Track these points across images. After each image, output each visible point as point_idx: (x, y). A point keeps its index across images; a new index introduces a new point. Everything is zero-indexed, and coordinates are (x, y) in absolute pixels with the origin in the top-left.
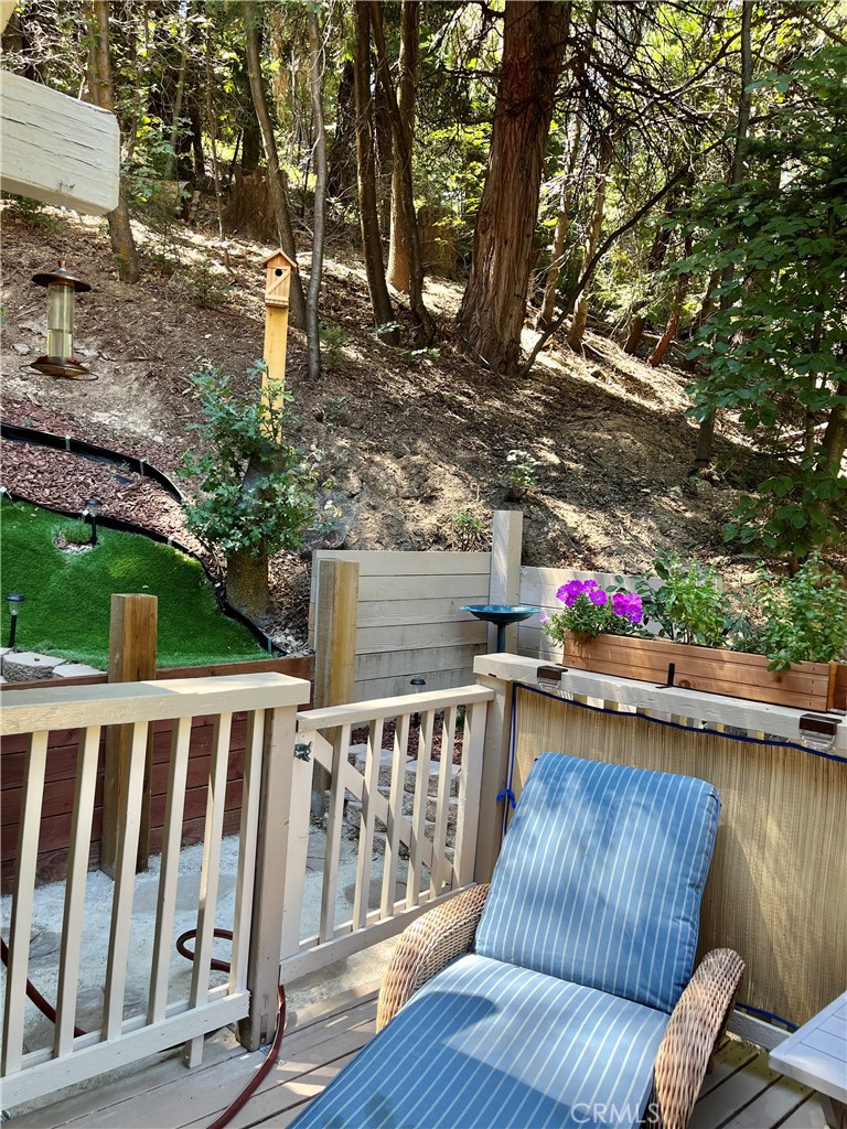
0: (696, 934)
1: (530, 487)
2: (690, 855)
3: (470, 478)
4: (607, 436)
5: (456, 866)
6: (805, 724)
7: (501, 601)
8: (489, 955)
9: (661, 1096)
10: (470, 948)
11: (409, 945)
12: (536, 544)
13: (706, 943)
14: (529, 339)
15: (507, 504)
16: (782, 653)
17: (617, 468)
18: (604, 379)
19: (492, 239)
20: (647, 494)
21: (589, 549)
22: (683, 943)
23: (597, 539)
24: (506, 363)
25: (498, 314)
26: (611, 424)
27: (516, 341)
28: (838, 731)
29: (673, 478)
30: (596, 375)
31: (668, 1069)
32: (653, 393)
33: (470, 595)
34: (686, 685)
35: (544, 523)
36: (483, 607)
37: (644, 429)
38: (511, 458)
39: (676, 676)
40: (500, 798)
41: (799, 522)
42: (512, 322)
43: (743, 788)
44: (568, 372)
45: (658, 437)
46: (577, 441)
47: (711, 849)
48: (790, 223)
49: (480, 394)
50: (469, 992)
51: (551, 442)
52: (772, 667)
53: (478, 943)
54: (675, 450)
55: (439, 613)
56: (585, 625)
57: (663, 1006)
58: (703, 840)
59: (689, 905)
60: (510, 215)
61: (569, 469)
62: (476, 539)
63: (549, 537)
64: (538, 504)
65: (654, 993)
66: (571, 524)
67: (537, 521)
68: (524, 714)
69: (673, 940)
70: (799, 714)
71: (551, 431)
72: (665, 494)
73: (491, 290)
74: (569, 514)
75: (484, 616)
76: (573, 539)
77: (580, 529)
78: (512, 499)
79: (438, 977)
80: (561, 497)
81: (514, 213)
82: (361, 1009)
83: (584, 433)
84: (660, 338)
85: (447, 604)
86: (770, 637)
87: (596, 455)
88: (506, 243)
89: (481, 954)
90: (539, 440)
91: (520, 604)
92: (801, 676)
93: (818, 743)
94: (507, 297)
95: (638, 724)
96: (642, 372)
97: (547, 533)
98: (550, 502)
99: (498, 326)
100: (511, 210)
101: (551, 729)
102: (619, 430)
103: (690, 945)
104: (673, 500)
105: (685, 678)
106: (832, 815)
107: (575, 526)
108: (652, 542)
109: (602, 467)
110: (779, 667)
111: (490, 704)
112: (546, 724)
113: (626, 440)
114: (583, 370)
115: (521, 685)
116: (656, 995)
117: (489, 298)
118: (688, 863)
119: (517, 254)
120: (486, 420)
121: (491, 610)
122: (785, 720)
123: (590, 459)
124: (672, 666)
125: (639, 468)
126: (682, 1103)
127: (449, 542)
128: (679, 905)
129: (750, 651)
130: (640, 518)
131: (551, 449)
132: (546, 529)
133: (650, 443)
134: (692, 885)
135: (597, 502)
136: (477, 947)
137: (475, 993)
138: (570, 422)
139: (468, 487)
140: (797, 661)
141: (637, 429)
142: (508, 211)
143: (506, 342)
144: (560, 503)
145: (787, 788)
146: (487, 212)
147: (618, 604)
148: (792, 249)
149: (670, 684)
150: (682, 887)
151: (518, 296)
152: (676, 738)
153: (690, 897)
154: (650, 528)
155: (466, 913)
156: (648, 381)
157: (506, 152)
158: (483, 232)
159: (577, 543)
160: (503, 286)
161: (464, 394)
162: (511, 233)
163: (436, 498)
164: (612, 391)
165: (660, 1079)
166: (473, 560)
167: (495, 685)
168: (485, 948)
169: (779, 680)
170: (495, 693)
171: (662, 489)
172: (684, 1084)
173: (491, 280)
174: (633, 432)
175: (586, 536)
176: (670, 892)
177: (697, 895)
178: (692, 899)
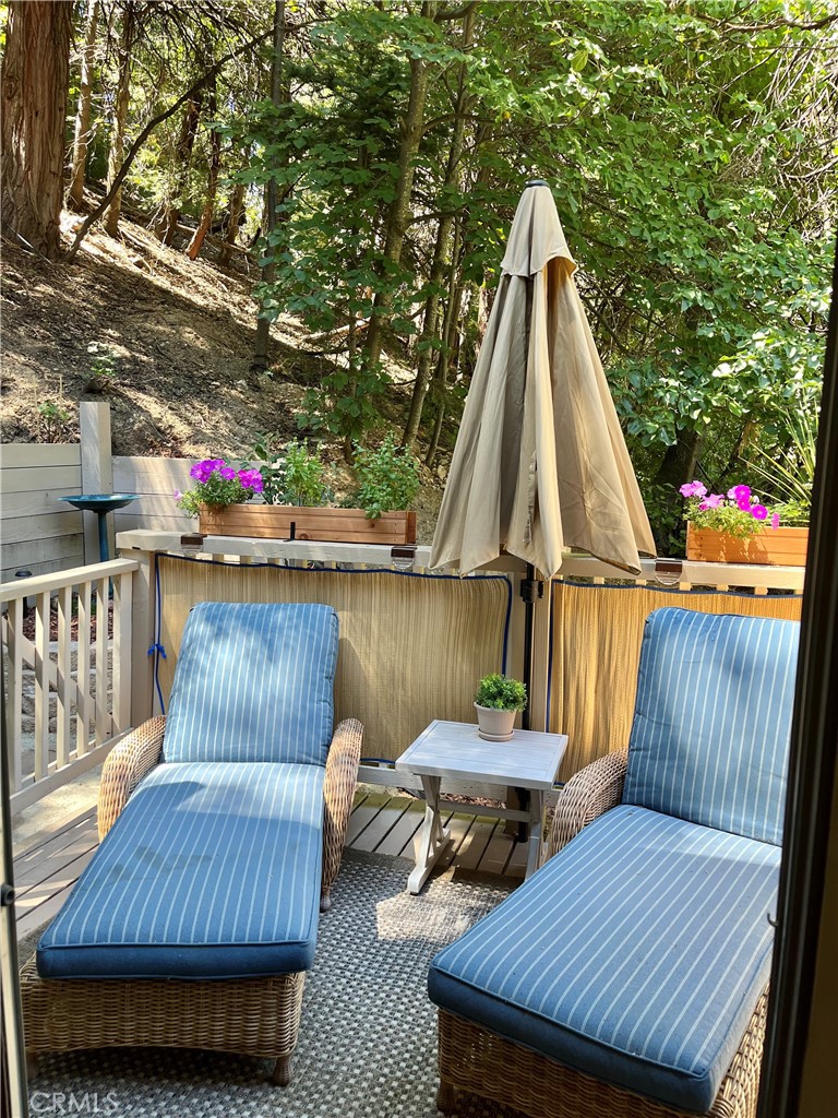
0: (332, 711)
1: (109, 376)
2: (323, 657)
3: (43, 368)
4: (168, 330)
5: (116, 716)
6: (395, 553)
7: (95, 489)
8: (177, 761)
9: (331, 808)
10: (160, 760)
11: (118, 762)
12: (123, 435)
13: (338, 718)
14: (68, 221)
15: (88, 395)
16: (375, 505)
17: (185, 361)
18: (147, 269)
19: (20, 108)
20: (217, 387)
21: (175, 439)
22: (325, 717)
23: (181, 429)
24: (46, 245)
25: (34, 191)
26: (172, 318)
27: (56, 222)
28: (416, 554)
29: (237, 372)
30: (139, 265)
31: (333, 788)
32: (196, 288)
33: (64, 485)
34: (305, 538)
35: (129, 415)
36: (79, 497)
37: (203, 325)
38: (92, 349)
39: (296, 532)
40: (151, 652)
41: (355, 411)
42: (50, 202)
43: (353, 608)
44: (112, 260)
45: (217, 333)
46: (143, 334)
47: (337, 653)
48: (334, 153)
49: (28, 278)
50: (177, 781)
51: (117, 335)
52: (369, 517)
53: (166, 755)
54: (233, 346)
55: (35, 506)
56: (219, 497)
57: (316, 762)
58: (330, 646)
59: (326, 691)
60: (39, 86)
61: (141, 361)
62: (62, 431)
63: (135, 428)
64: (120, 395)
65: (308, 754)
66: (155, 415)
67: (123, 413)
68: (168, 579)
69: (318, 715)
70: (390, 548)
71: (116, 323)
72: (234, 387)
73: (24, 163)
74: (152, 406)
75: (83, 505)
76: (159, 429)
77: (164, 419)
78: (94, 391)
79: (146, 780)
80: (141, 389)
81: (43, 84)
82: (53, 842)
83: (148, 325)
84: (196, 231)
85: (41, 497)
86: (365, 495)
87: (163, 348)
88: (37, 114)
89: (171, 762)
90: (105, 331)
91: (114, 493)
92: (389, 521)
93: (402, 565)
94: (42, 174)
95: (270, 572)
96: (182, 263)
97: (133, 423)
98: (131, 394)
99: (35, 204)
100: (39, 79)
101: (195, 587)
102: (181, 325)
103: (329, 717)
104: (241, 392)
105: (304, 532)
106: (413, 610)
107: (159, 416)
108: (230, 431)
109: (171, 361)
110: (374, 516)
111: (135, 574)
112: (189, 582)
113: (189, 335)
114: (126, 259)
115: (164, 554)
116: (310, 756)
117: (21, 174)
118: (322, 662)
119: (50, 128)
120: (44, 308)
121: (87, 499)
122: (380, 554)
123: (158, 352)
124: (293, 524)
125: (205, 362)
126: (343, 807)
127: (32, 434)
128: (320, 691)
129: (350, 507)
130: (216, 410)
131: (120, 341)
132: (132, 420)
133: (211, 339)
134: (327, 678)
135: (175, 394)
136: (166, 758)
137: (182, 781)
138: (130, 314)
139: (42, 377)
140: (386, 510)
141: (197, 324)
142: (36, 79)
143: (45, 222)
144: (141, 395)
145: (383, 600)
146: (11, 77)
147: (244, 479)
148: (338, 177)
149: (293, 538)
150: (321, 679)
151: (54, 174)
152: (301, 579)
153: (326, 686)
154: (227, 418)
155: (154, 735)
156: (189, 275)
157: (29, 15)
158: (9, 99)
159: (163, 433)
160: (37, 160)
161: (11, 277)
162: (42, 104)
163: (9, 389)
164: (159, 284)
165: (328, 797)
166: (60, 452)
167: (138, 557)
168: (173, 757)
169: (373, 526)
170: (139, 564)
171: (230, 381)
172: (345, 794)
173: (23, 153)
174: (194, 327)
175: (170, 426)
176: (314, 683)
177: (330, 684)
178: (327, 687)
